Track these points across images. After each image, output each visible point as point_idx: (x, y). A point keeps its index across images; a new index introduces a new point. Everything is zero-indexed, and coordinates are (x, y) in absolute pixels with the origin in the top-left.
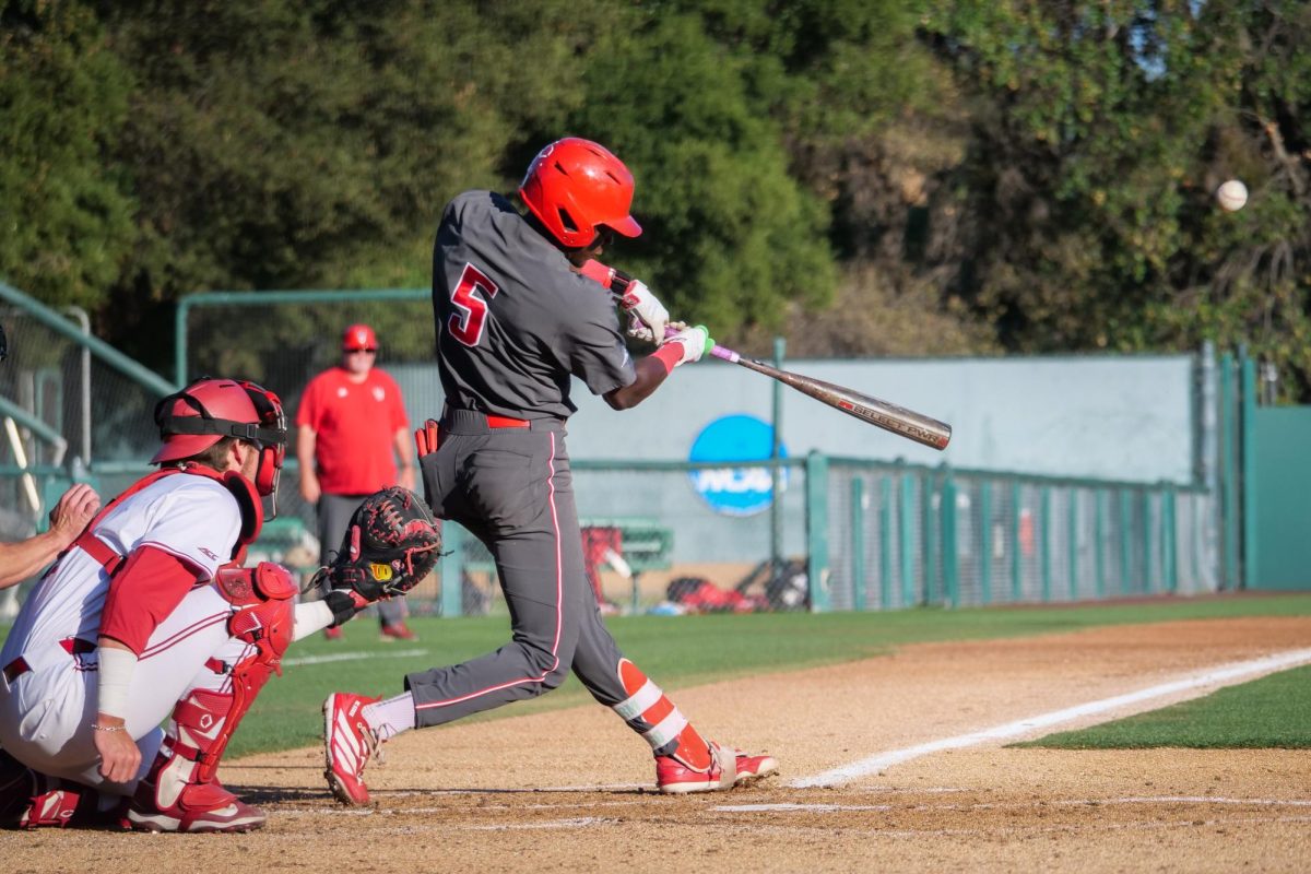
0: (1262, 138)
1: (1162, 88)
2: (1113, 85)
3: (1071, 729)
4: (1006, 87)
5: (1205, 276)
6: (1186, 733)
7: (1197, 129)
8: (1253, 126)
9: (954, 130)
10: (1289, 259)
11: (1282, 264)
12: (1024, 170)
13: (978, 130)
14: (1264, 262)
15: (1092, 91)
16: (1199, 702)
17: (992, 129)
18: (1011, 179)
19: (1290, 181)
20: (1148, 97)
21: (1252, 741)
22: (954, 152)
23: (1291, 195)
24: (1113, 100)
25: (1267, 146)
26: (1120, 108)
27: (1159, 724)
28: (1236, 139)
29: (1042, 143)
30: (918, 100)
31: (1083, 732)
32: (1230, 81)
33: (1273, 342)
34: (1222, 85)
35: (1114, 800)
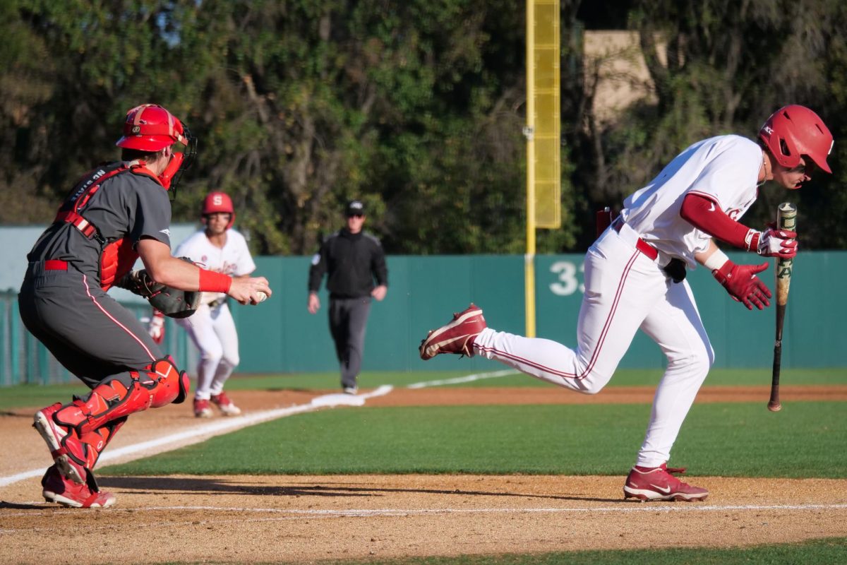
0: (241, 86)
1: (178, 53)
2: (147, 50)
3: (117, 463)
4: (77, 51)
5: (204, 173)
6: (189, 465)
7: (201, 79)
8: (236, 78)
9: (46, 78)
10: (258, 164)
11: (253, 168)
12: (91, 106)
13: (60, 78)
14: (243, 163)
15: (133, 54)
16: (198, 446)
17: (70, 78)
18: (82, 108)
19: (258, 114)
20: (169, 59)
21: (231, 470)
22: (46, 92)
23: (260, 122)
24: (146, 60)
25: (244, 90)
26: (152, 65)
27: (173, 459)
28: (225, 86)
29: (102, 88)
30: (23, 58)
31: (124, 465)
32: (221, 49)
33: (246, 217)
34: (216, 52)
35: (143, 509)
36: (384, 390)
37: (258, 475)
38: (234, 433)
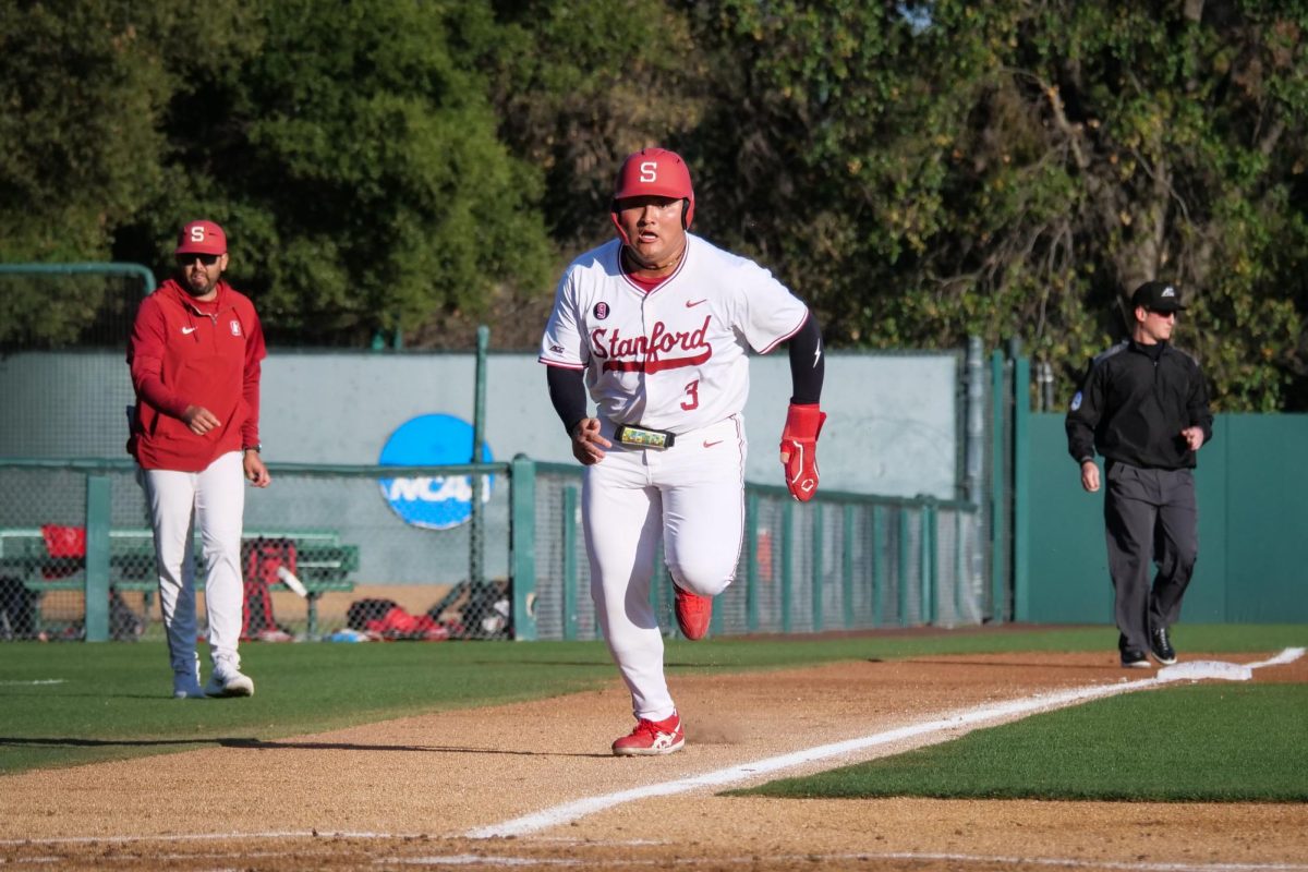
0: (1040, 103)
1: (929, 46)
2: (872, 34)
3: (797, 775)
4: (749, 37)
5: (973, 262)
6: (926, 780)
7: (965, 88)
8: (1032, 90)
9: (692, 90)
10: (1069, 245)
11: (1060, 249)
12: (770, 138)
13: (716, 90)
14: (1042, 243)
15: (848, 44)
16: (946, 746)
17: (734, 88)
18: (755, 143)
19: (1071, 153)
20: (912, 55)
21: (1001, 791)
22: (692, 114)
23: (1073, 170)
24: (871, 52)
25: (1047, 112)
26: (881, 63)
27: (898, 770)
28: (1013, 103)
29: (787, 104)
30: (648, 53)
31: (809, 778)
32: (1005, 37)
33: (1048, 340)
34: (995, 41)
35: (838, 856)
36: (1290, 655)
37: (1050, 800)
38: (1012, 725)
